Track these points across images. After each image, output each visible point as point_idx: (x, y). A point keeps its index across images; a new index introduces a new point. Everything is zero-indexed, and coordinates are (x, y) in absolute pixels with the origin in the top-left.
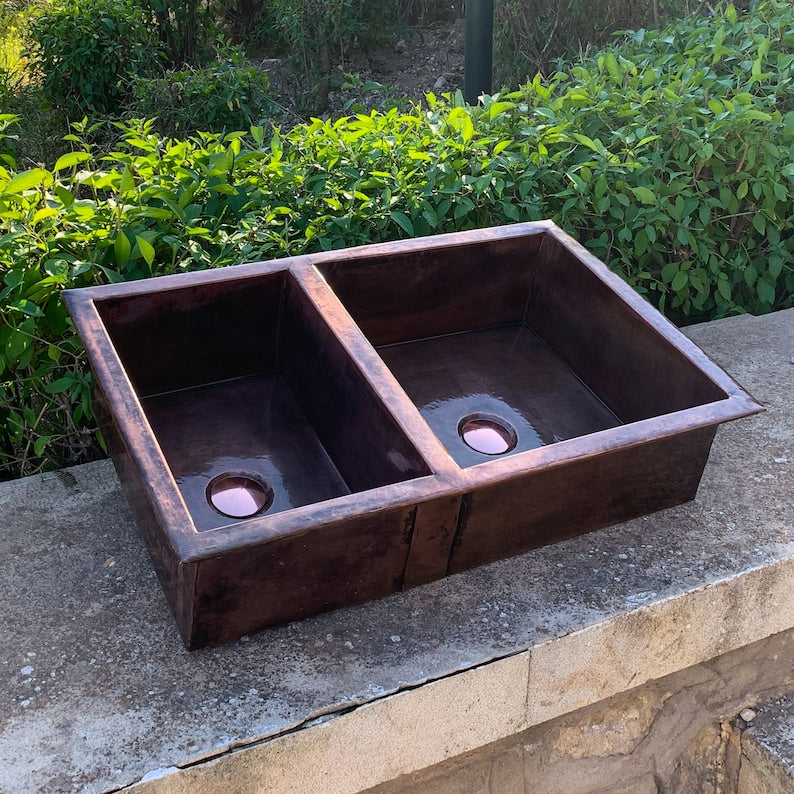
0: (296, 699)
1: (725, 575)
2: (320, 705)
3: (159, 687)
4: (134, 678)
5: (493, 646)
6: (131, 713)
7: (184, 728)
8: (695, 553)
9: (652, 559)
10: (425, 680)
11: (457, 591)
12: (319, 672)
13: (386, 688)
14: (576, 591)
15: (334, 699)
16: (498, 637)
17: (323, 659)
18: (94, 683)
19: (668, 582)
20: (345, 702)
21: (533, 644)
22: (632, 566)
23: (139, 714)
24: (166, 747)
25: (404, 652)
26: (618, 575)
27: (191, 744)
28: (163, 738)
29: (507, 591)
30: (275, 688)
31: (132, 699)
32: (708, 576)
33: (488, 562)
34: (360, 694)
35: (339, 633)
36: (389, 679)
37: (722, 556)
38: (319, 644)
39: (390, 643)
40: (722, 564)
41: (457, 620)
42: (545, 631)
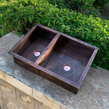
0: (13, 73)
1: (60, 103)
2: (13, 75)
5: (31, 85)
6: (5, 63)
7: (5, 67)
8: (63, 98)
9: (58, 94)
11: (38, 78)
12: (18, 73)
14: (46, 89)
17: (20, 72)
19: (54, 97)
20: (15, 77)
21: (33, 88)
22: (55, 92)
24: (2, 67)
25: (25, 78)
26: (52, 92)
27: (3, 69)
29: (41, 82)
30: (14, 71)
31: (7, 62)
32: (59, 101)
33: (46, 79)
35: (25, 72)
36: (20, 78)
37: (65, 101)
38: (22, 71)
39: (26, 76)
40: (63, 102)
41: (33, 80)
42: (36, 88)
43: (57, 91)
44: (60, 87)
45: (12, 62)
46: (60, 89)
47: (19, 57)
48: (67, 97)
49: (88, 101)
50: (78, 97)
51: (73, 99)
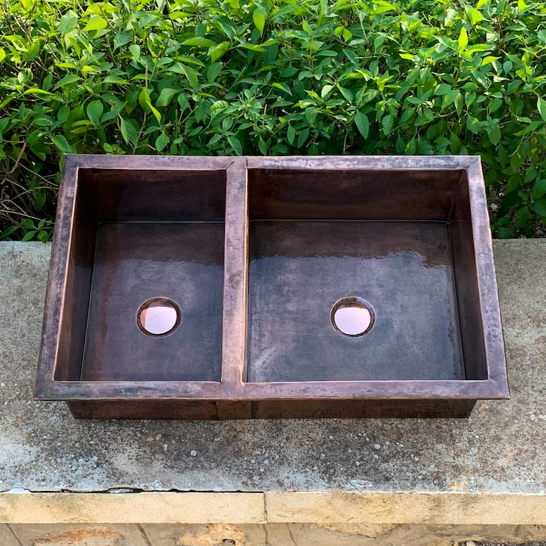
0: (114, 474)
1: (431, 489)
2: (122, 483)
3: (51, 434)
4: (43, 423)
5: (243, 483)
6: (27, 447)
7: (46, 468)
8: (427, 463)
9: (394, 456)
10: (188, 490)
11: (253, 433)
12: (137, 460)
13: (164, 485)
14: (325, 461)
15: (132, 482)
16: (251, 478)
17: (145, 452)
18: (21, 418)
19: (387, 479)
20: (136, 486)
21: (268, 490)
22: (376, 456)
23: (31, 449)
24: (31, 476)
25: (191, 465)
26: (361, 459)
27: (43, 480)
28: (33, 470)
29: (282, 445)
30: (107, 461)
31: (31, 439)
32: (419, 486)
33: (287, 418)
34: (147, 484)
35: (166, 437)
36: (169, 481)
37: (444, 473)
38: (150, 439)
39: (188, 455)
40: (437, 480)
41: (238, 454)
42: (281, 484)
43: (377, 446)
44: (379, 422)
45: (59, 423)
46: (382, 429)
47: (117, 391)
48: (439, 447)
49: (533, 417)
50: (483, 425)
51: (471, 442)
